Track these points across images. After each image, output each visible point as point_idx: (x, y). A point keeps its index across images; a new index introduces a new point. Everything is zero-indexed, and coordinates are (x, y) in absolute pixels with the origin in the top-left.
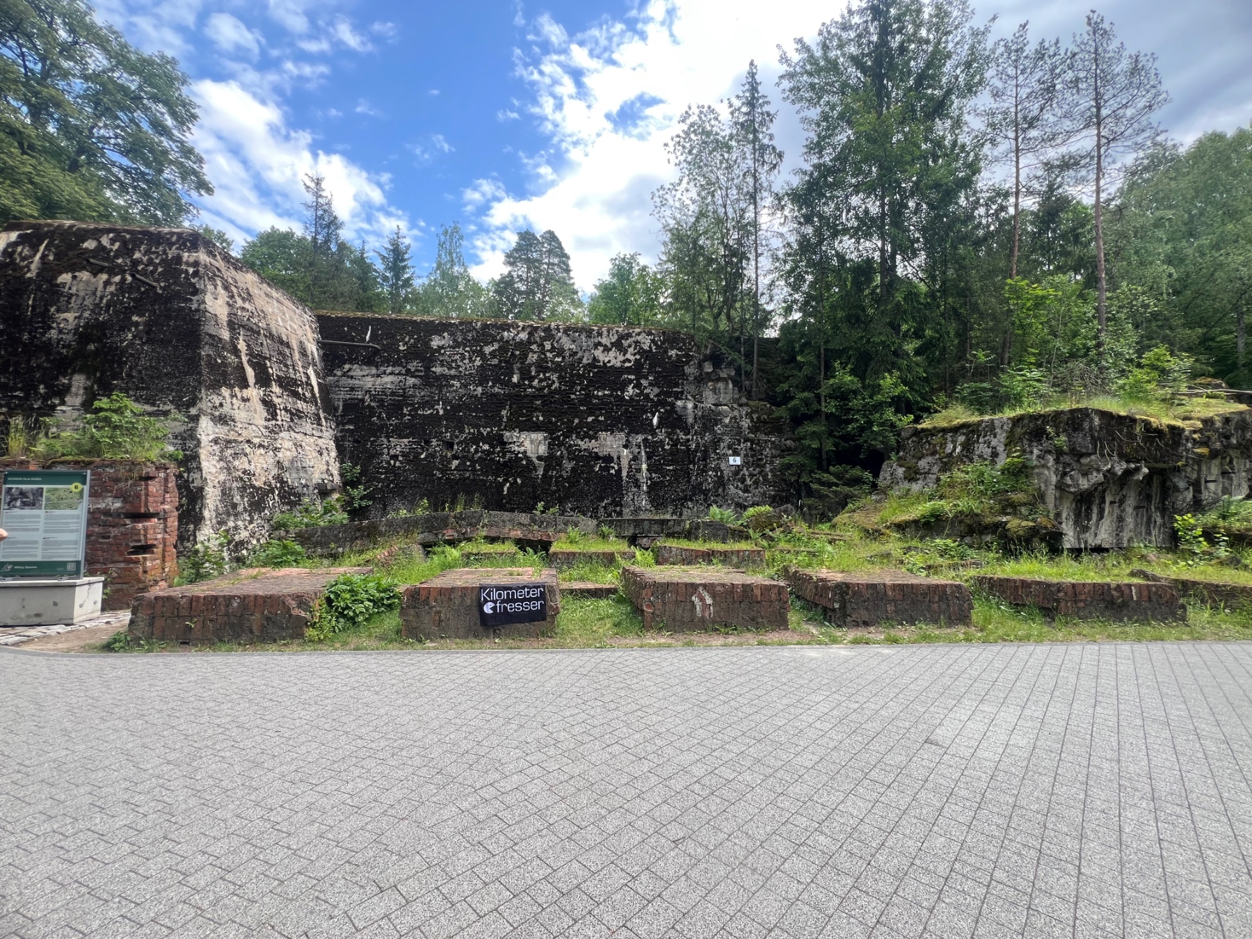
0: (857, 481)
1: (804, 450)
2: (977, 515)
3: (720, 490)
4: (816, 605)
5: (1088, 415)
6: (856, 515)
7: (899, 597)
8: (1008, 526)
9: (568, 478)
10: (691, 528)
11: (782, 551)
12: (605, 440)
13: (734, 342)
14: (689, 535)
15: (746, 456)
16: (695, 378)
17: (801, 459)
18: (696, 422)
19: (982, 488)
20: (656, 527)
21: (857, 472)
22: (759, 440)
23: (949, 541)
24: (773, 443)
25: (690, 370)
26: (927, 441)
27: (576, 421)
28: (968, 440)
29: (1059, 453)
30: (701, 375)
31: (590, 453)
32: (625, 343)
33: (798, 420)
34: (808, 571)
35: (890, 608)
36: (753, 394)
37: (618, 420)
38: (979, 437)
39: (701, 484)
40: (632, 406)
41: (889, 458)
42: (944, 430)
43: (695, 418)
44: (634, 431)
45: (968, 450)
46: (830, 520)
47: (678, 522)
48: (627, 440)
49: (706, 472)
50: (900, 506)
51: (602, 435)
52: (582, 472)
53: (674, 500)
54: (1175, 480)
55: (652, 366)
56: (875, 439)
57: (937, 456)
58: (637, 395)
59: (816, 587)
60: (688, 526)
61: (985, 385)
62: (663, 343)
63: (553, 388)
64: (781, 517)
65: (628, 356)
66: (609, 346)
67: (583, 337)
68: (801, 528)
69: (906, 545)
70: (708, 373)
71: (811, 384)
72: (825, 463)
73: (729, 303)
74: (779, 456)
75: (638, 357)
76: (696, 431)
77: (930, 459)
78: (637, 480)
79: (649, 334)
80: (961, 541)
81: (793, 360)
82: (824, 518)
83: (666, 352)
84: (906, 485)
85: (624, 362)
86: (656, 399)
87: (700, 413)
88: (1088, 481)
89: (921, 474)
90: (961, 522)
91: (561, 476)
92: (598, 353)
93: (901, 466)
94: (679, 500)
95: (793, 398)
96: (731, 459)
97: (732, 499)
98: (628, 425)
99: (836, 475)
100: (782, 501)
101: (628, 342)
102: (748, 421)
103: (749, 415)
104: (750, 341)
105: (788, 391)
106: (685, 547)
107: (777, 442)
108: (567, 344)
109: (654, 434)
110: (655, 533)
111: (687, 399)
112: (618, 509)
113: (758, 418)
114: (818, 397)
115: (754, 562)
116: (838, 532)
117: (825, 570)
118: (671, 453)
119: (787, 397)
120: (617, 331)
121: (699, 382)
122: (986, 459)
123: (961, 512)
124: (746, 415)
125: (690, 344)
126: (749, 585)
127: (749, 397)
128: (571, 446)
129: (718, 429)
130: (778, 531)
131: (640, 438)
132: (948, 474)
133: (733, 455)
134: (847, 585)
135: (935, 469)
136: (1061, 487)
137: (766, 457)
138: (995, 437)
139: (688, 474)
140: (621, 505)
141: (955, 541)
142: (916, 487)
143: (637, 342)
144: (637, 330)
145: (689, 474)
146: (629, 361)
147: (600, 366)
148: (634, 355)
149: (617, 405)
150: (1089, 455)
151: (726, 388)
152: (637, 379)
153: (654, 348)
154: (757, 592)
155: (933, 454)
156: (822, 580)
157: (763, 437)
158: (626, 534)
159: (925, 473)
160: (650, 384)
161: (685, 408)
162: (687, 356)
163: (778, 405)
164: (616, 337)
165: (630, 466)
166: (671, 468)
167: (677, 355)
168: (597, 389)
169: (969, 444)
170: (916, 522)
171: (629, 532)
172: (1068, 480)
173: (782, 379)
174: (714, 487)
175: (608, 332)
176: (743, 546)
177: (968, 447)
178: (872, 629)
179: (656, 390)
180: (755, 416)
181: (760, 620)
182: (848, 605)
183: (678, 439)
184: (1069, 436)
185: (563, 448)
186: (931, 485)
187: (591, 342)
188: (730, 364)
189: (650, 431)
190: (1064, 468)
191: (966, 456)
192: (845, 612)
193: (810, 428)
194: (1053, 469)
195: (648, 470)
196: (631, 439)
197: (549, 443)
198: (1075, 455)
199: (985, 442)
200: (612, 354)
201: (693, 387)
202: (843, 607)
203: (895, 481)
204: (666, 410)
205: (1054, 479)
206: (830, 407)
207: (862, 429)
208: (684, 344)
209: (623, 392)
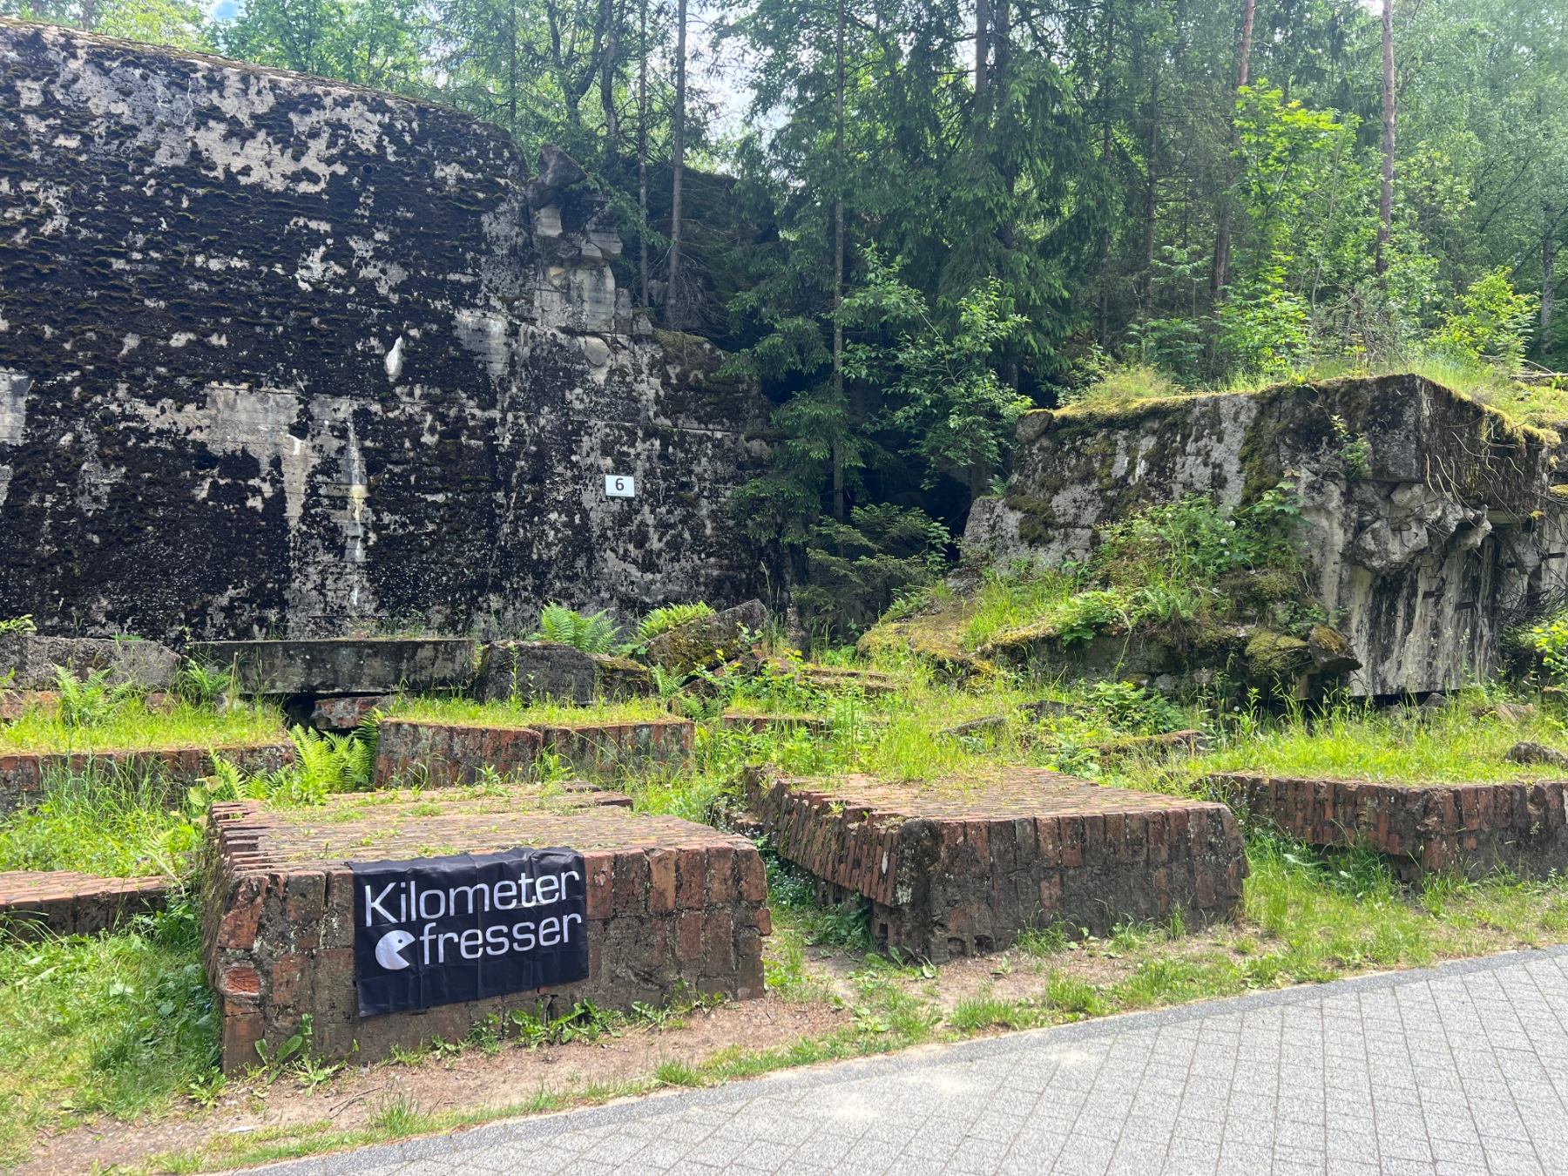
0: (911, 545)
1: (790, 463)
2: (1186, 623)
3: (580, 563)
4: (840, 893)
5: (1413, 393)
6: (913, 624)
7: (1072, 857)
8: (1250, 649)
9: (101, 518)
10: (486, 666)
11: (736, 724)
12: (231, 407)
13: (623, 171)
14: (478, 687)
15: (650, 474)
16: (513, 251)
17: (786, 486)
18: (513, 373)
19: (1196, 559)
20: (377, 667)
21: (913, 521)
22: (683, 435)
23: (1126, 687)
24: (718, 444)
25: (498, 226)
26: (1074, 449)
27: (131, 342)
28: (1162, 445)
29: (1353, 478)
30: (528, 244)
31: (180, 444)
32: (301, 123)
33: (781, 388)
34: (813, 784)
35: (1050, 891)
36: (669, 314)
37: (275, 349)
38: (1185, 438)
39: (527, 545)
40: (321, 313)
41: (986, 490)
42: (1111, 423)
43: (512, 363)
44: (324, 385)
45: (1161, 472)
46: (851, 639)
47: (447, 651)
48: (305, 412)
49: (542, 513)
50: (1013, 604)
51: (222, 391)
52: (151, 502)
53: (446, 590)
54: (1519, 549)
55: (384, 203)
56: (955, 445)
57: (1095, 485)
58: (337, 281)
59: (842, 836)
60: (477, 663)
61: (1187, 326)
62: (419, 139)
63: (48, 228)
64: (735, 632)
65: (310, 162)
66: (249, 125)
67: (158, 83)
68: (784, 659)
69: (1033, 699)
70: (546, 240)
71: (809, 298)
72: (839, 500)
73: (609, 64)
74: (732, 478)
75: (341, 169)
76: (513, 400)
77: (1078, 491)
78: (335, 530)
79: (378, 106)
80: (1150, 685)
81: (769, 234)
82: (841, 636)
83: (426, 166)
84: (1024, 554)
85: (296, 177)
86: (395, 299)
87: (526, 351)
88: (1402, 544)
89: (1058, 527)
90: (1151, 639)
91: (73, 511)
92: (210, 139)
93: (1013, 508)
94: (462, 588)
95: (770, 330)
96: (610, 480)
97: (612, 589)
98: (308, 366)
99: (869, 530)
100: (738, 593)
101: (308, 120)
102: (656, 382)
103: (657, 366)
104: (665, 172)
105: (755, 312)
106: (463, 723)
107: (728, 444)
108: (98, 96)
109: (387, 397)
110: (375, 682)
111: (488, 306)
112: (272, 615)
113: (682, 377)
114: (827, 328)
115: (663, 756)
116: (874, 669)
117: (858, 780)
118: (442, 458)
119: (754, 329)
120: (274, 86)
121: (523, 264)
122: (1201, 493)
123: (1152, 617)
124: (651, 366)
125: (499, 155)
126: (637, 858)
127: (659, 320)
128: (109, 419)
129: (575, 397)
130: (728, 669)
131: (345, 408)
132: (1119, 528)
133: (616, 471)
134: (934, 831)
135: (1089, 515)
136: (1353, 556)
137: (701, 479)
138: (1220, 440)
139: (490, 519)
140: (283, 604)
141: (1138, 687)
142: (1045, 558)
143: (337, 127)
144: (340, 91)
145: (492, 516)
146: (313, 178)
147: (214, 183)
148: (329, 161)
149: (270, 305)
150: (1409, 484)
151: (598, 287)
152: (338, 235)
153: (390, 149)
154: (664, 880)
155: (1085, 479)
156: (859, 815)
157: (694, 428)
158: (280, 688)
159: (1067, 525)
160: (379, 254)
161: (482, 331)
162: (489, 185)
163: (730, 345)
164: (270, 100)
165: (313, 490)
166: (440, 498)
167: (460, 179)
168: (205, 249)
169: (1164, 458)
170: (1050, 641)
171: (292, 680)
172: (1369, 542)
173: (743, 283)
174: (563, 554)
175: (245, 79)
176: (634, 712)
177: (1160, 462)
178: (1002, 962)
179: (397, 274)
180: (673, 371)
181: (672, 976)
182: (937, 892)
183: (460, 419)
184: (1373, 440)
185: (80, 426)
186: (1079, 553)
187: (185, 103)
188: (611, 222)
189: (378, 389)
190: (1361, 514)
191: (1157, 486)
192: (928, 914)
193: (806, 407)
194: (1338, 516)
195: (368, 502)
196: (315, 409)
197: (32, 408)
198: (1382, 484)
199: (1198, 454)
200: (256, 150)
201: (508, 276)
202: (922, 898)
203: (998, 545)
204: (426, 334)
205: (1339, 538)
206: (855, 363)
207: (926, 420)
208: (483, 153)
209: (292, 268)
